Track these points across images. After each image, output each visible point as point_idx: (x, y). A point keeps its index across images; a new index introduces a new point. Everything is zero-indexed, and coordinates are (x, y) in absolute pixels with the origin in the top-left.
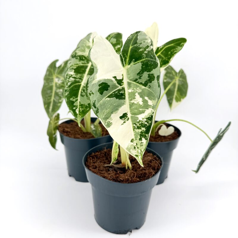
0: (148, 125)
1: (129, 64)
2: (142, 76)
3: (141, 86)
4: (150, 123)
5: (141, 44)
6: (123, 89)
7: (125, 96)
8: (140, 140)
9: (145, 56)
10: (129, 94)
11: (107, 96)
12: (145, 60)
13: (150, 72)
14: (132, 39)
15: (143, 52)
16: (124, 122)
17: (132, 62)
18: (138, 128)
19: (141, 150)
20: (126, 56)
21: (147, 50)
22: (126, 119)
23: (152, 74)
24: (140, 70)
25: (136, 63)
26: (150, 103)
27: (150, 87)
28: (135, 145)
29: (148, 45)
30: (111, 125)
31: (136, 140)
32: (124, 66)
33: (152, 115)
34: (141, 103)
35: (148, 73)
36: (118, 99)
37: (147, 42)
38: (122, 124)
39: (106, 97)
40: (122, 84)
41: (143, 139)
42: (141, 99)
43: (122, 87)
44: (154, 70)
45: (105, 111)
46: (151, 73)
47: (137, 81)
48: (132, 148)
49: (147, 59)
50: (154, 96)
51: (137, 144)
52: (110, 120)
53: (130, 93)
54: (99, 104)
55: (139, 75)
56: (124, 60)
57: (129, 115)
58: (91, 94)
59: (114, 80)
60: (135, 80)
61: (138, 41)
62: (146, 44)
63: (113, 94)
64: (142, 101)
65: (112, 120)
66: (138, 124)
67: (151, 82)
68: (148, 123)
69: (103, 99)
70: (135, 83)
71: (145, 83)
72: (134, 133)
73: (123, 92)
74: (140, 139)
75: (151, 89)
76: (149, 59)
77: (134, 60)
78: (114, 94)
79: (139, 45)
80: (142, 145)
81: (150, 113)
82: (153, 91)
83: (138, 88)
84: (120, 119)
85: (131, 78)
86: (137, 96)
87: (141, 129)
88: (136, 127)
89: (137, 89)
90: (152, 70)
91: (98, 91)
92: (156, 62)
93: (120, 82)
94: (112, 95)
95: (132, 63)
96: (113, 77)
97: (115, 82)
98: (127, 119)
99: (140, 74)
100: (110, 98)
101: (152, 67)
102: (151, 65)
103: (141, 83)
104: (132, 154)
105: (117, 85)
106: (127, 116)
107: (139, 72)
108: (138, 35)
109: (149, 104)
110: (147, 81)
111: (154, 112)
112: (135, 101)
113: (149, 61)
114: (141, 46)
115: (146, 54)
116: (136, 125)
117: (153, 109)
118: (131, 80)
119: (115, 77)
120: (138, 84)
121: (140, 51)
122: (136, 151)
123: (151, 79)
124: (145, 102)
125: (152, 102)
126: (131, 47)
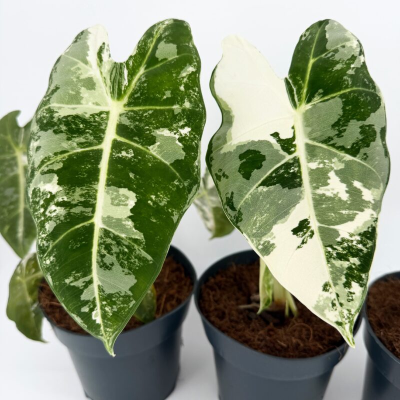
0: (365, 250)
1: (309, 101)
2: (345, 130)
3: (342, 154)
4: (371, 247)
5: (336, 51)
6: (296, 161)
7: (300, 177)
8: (345, 287)
9: (350, 83)
10: (312, 172)
11: (260, 182)
12: (350, 93)
13: (365, 120)
14: (312, 39)
15: (343, 72)
16: (303, 243)
17: (316, 95)
18: (341, 257)
19: (349, 311)
20: (301, 82)
21: (352, 66)
22: (307, 235)
23: (370, 126)
24: (339, 117)
25: (326, 98)
26: (368, 195)
27: (366, 157)
28: (333, 298)
29: (353, 53)
30: (272, 250)
31: (335, 284)
32: (295, 105)
33: (374, 225)
34: (345, 197)
35: (360, 123)
36: (287, 188)
37: (351, 47)
38: (299, 247)
39: (257, 185)
40: (293, 149)
41: (355, 285)
42: (343, 187)
43: (292, 156)
44: (372, 114)
45: (257, 218)
46: (367, 122)
47: (330, 143)
48: (328, 306)
49: (354, 88)
50: (376, 179)
51: (338, 295)
52: (269, 239)
53: (312, 170)
54: (243, 202)
55: (337, 128)
56: (295, 92)
57: (314, 225)
58: (220, 177)
59: (273, 141)
60: (326, 141)
61: (328, 46)
62: (348, 52)
63: (274, 175)
64: (347, 192)
65: (275, 237)
66: (339, 248)
67: (368, 146)
68: (364, 245)
69: (252, 190)
70: (324, 146)
71: (352, 147)
72: (330, 267)
73: (296, 169)
74: (347, 285)
75: (368, 163)
76: (360, 89)
77: (321, 91)
78: (275, 177)
79: (333, 55)
80: (352, 300)
81: (369, 221)
82: (374, 168)
83: (335, 160)
84: (294, 234)
85: (314, 135)
86: (334, 179)
87: (348, 260)
88: (335, 255)
89: (332, 163)
90: (369, 116)
91: (239, 171)
92: (377, 96)
93: (288, 145)
94: (270, 177)
95: (315, 99)
96: (272, 135)
97: (277, 146)
98: (309, 233)
99: (340, 125)
100: (267, 186)
101: (369, 108)
102: (366, 104)
103: (342, 148)
104: (328, 319)
105: (282, 152)
106: (309, 227)
107: (337, 120)
108: (326, 29)
109: (363, 198)
110: (357, 143)
111: (377, 219)
112: (329, 190)
113: (360, 93)
114: (337, 57)
115: (351, 76)
116: (334, 249)
117: (374, 209)
118: (314, 139)
119: (276, 135)
120: (334, 150)
121: (335, 68)
122: (337, 313)
123: (367, 137)
124: (354, 193)
125: (372, 194)
126: (312, 61)
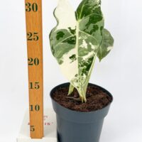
0: (89, 64)
1: (81, 18)
2: (89, 26)
4: (91, 63)
6: (75, 37)
9: (92, 12)
10: (79, 40)
13: (95, 23)
15: (91, 9)
18: (82, 66)
20: (79, 12)
21: (95, 7)
23: (97, 25)
24: (88, 22)
25: (86, 17)
27: (94, 35)
28: (77, 79)
29: (96, 4)
31: (79, 75)
32: (77, 19)
34: (86, 47)
36: (69, 44)
37: (96, 2)
38: (71, 63)
39: (61, 42)
40: (75, 33)
41: (84, 75)
42: (86, 45)
43: (74, 35)
49: (93, 14)
50: (96, 42)
51: (79, 78)
52: (62, 59)
55: (87, 26)
56: (77, 16)
57: (77, 56)
59: (68, 30)
60: (84, 30)
66: (82, 63)
67: (95, 31)
68: (89, 62)
69: (59, 43)
70: (83, 32)
71: (90, 32)
72: (79, 69)
73: (74, 39)
74: (82, 75)
75: (94, 37)
76: (95, 14)
77: (84, 15)
81: (92, 55)
82: (96, 39)
83: (85, 36)
84: (70, 58)
86: (84, 42)
90: (97, 22)
92: (101, 16)
93: (73, 32)
95: (83, 18)
98: (75, 59)
103: (88, 33)
105: (71, 33)
106: (75, 57)
109: (92, 48)
110: (92, 31)
112: (83, 46)
117: (94, 52)
118: (81, 30)
119: (69, 28)
120: (86, 33)
123: (95, 29)
124: (89, 46)
125: (95, 47)
126: (83, 6)
